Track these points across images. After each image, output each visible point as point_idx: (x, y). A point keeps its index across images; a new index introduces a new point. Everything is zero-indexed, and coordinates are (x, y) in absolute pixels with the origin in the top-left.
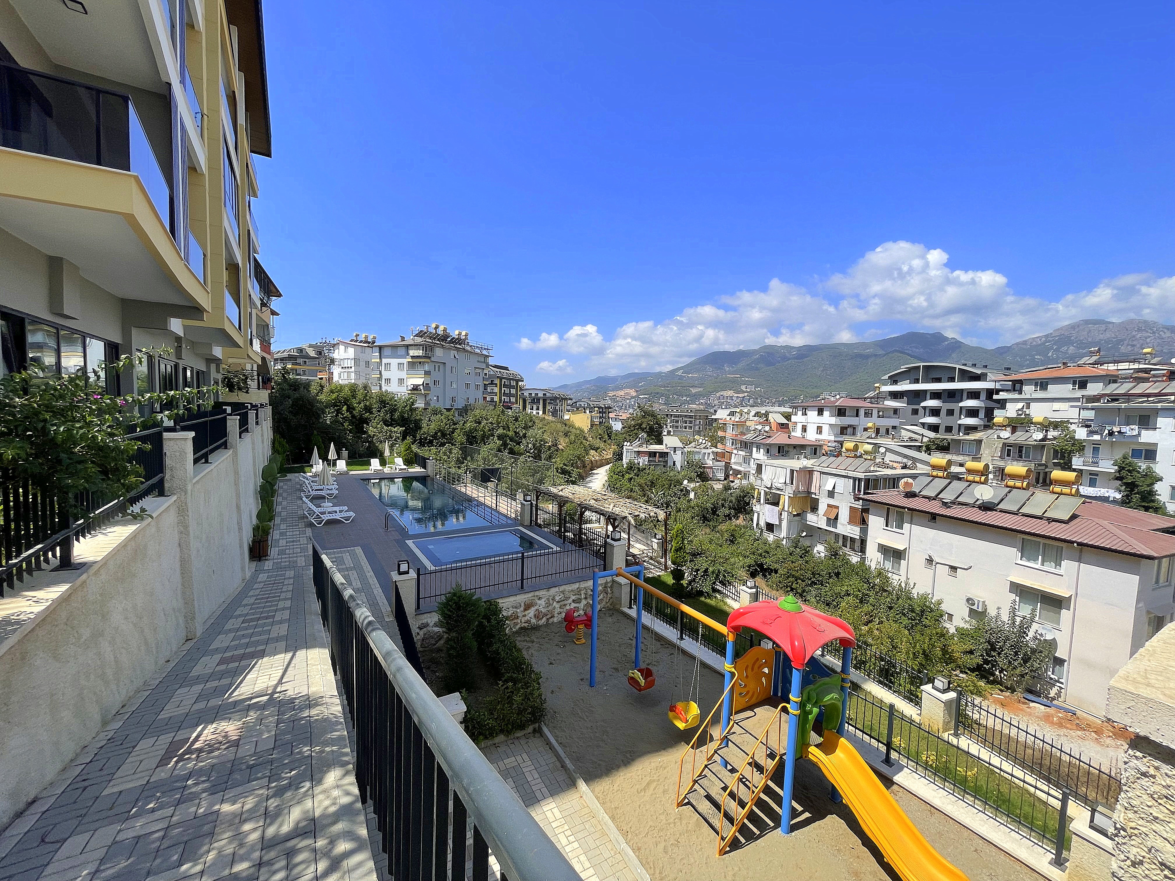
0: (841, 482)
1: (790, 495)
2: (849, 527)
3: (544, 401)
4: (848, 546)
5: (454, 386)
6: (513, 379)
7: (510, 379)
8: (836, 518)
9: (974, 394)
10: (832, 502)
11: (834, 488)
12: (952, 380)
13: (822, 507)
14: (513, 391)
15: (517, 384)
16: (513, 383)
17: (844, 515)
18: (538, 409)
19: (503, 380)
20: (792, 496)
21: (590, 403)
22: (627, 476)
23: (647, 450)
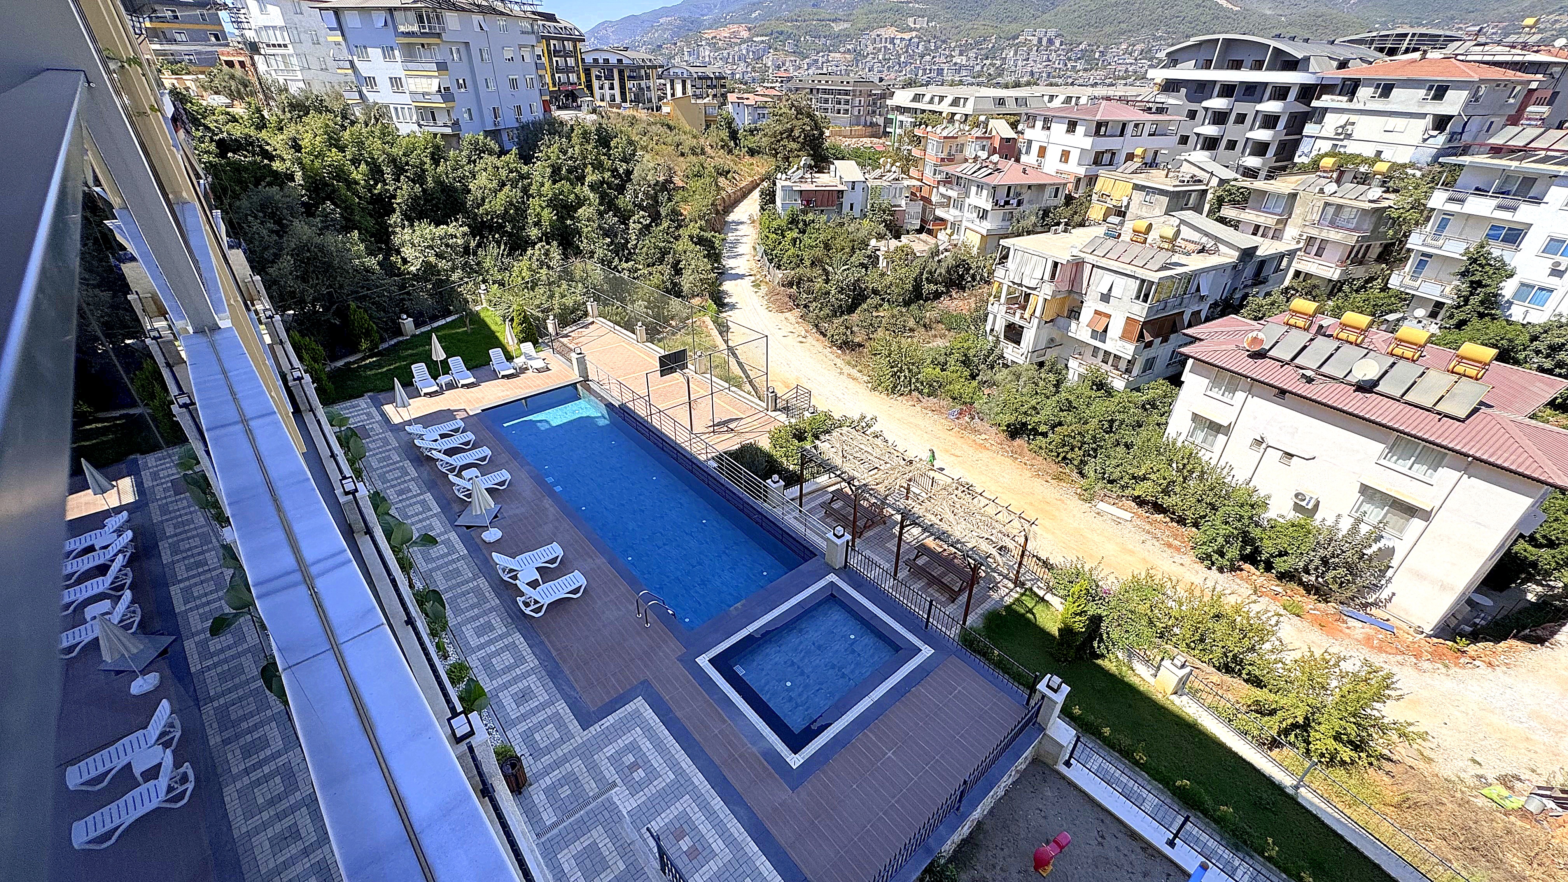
0: (1120, 281)
1: (1046, 297)
2: (1121, 343)
3: (621, 72)
4: (1110, 363)
5: (492, 88)
6: (568, 39)
7: (563, 40)
8: (1105, 331)
9: (1281, 92)
10: (1103, 307)
11: (1110, 290)
12: (1258, 66)
13: (1086, 314)
14: (571, 61)
15: (575, 47)
16: (569, 46)
17: (1116, 328)
18: (612, 88)
19: (552, 42)
20: (1049, 298)
21: (693, 70)
22: (790, 235)
23: (812, 187)
